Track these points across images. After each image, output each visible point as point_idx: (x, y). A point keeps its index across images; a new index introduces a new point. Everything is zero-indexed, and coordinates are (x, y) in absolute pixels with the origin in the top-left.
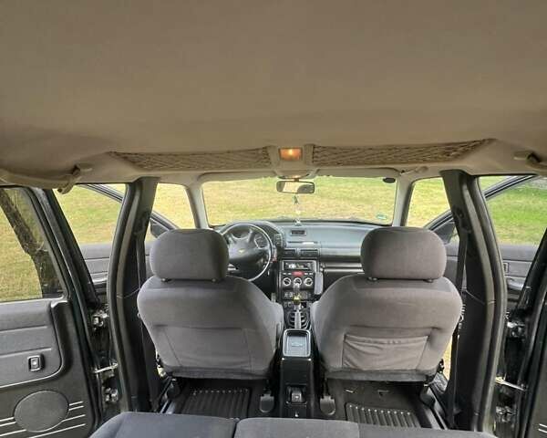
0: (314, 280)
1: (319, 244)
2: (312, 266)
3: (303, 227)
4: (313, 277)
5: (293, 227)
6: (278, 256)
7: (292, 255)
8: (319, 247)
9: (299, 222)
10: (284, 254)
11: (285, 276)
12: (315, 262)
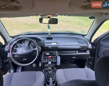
0: (56, 59)
1: (58, 44)
2: (55, 53)
3: (52, 36)
4: (56, 58)
5: (47, 36)
6: (42, 50)
7: (47, 49)
8: (58, 46)
9: (49, 34)
10: (44, 49)
11: (45, 58)
12: (57, 52)
